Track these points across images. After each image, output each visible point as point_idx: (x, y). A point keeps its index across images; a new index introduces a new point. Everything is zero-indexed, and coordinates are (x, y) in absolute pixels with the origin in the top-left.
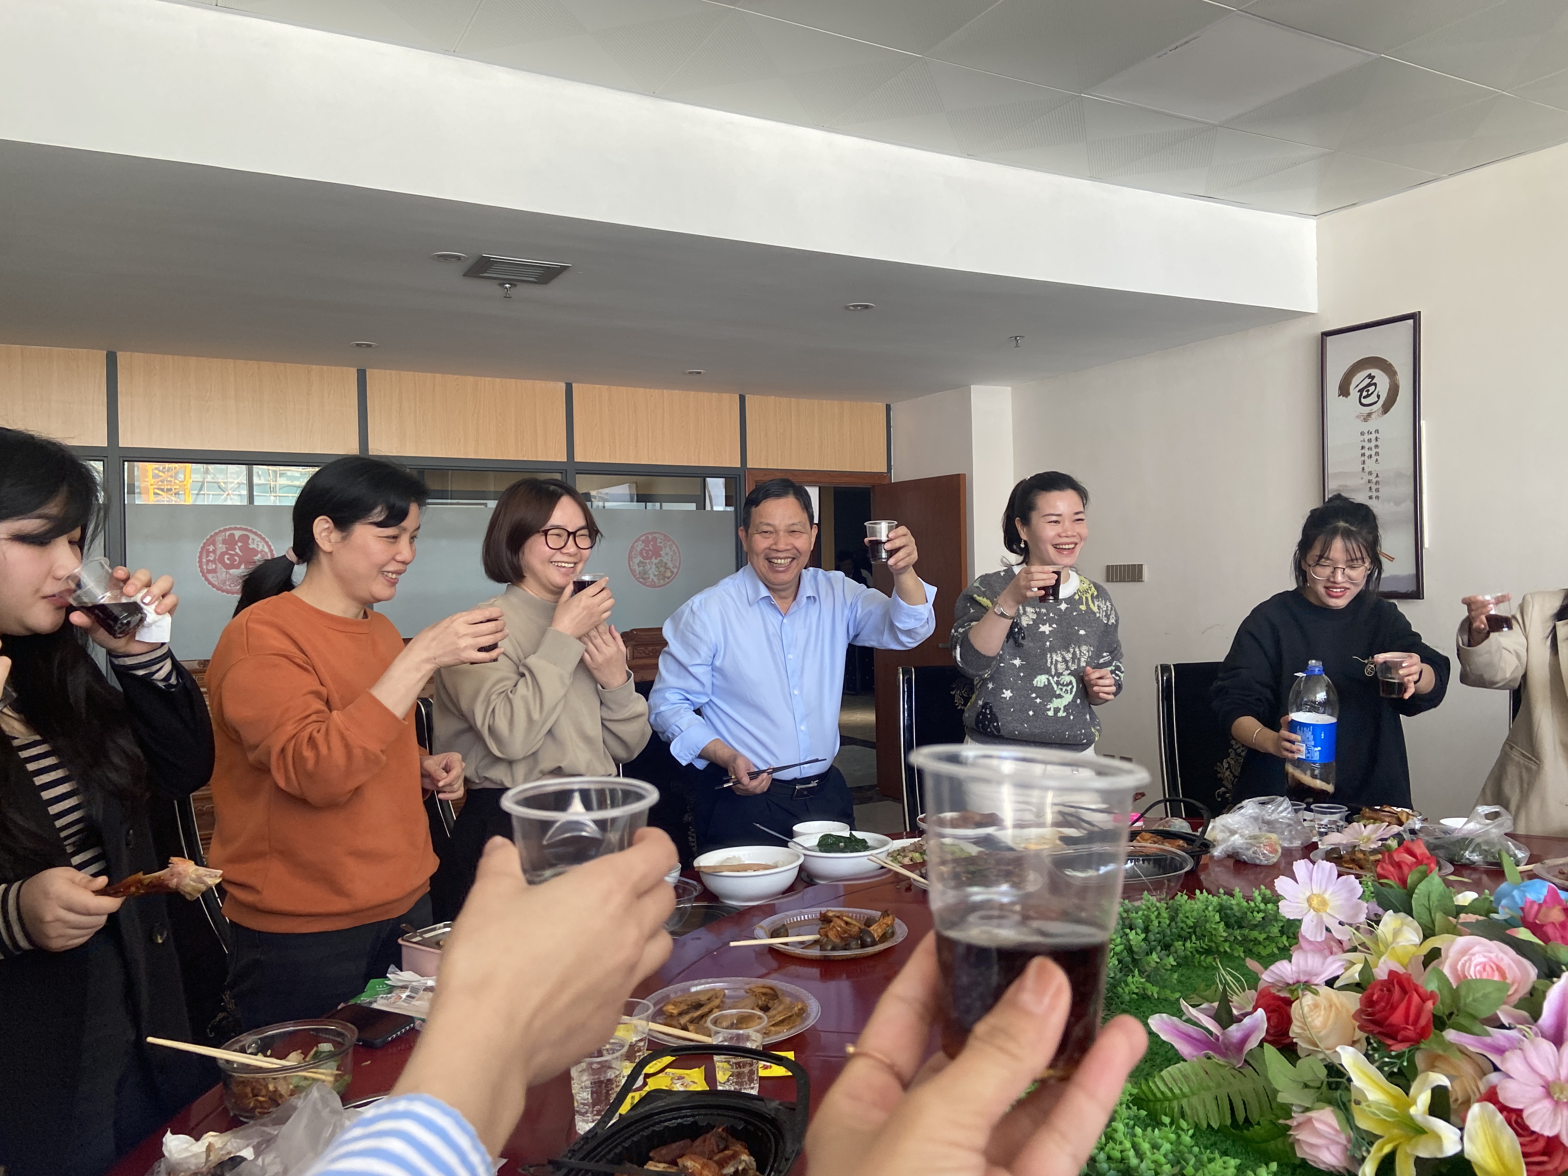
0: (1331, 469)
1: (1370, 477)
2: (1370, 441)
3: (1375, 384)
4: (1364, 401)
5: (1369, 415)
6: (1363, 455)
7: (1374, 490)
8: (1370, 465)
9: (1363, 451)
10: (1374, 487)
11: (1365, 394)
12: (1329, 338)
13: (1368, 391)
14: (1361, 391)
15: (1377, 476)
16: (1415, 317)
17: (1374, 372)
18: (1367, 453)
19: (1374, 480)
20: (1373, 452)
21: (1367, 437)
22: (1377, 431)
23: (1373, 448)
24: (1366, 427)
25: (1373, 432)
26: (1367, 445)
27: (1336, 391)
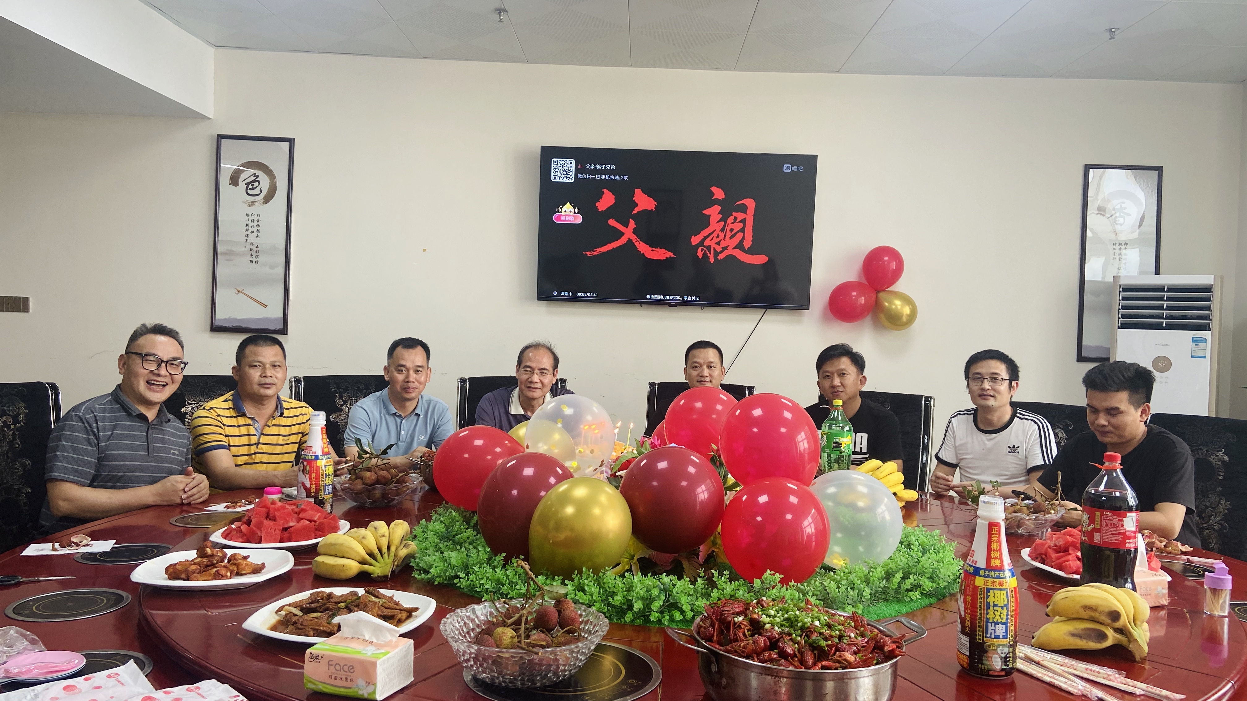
0: (221, 237)
1: (252, 247)
3: (259, 182)
4: (249, 192)
5: (253, 202)
8: (252, 238)
9: (247, 228)
10: (254, 254)
11: (250, 187)
12: (223, 140)
13: (253, 185)
14: (248, 184)
15: (257, 247)
16: (291, 141)
17: (258, 172)
18: (251, 229)
19: (255, 249)
20: (255, 229)
21: (250, 218)
22: (259, 215)
23: (255, 226)
24: (250, 211)
25: (256, 215)
26: (250, 224)
27: (228, 181)
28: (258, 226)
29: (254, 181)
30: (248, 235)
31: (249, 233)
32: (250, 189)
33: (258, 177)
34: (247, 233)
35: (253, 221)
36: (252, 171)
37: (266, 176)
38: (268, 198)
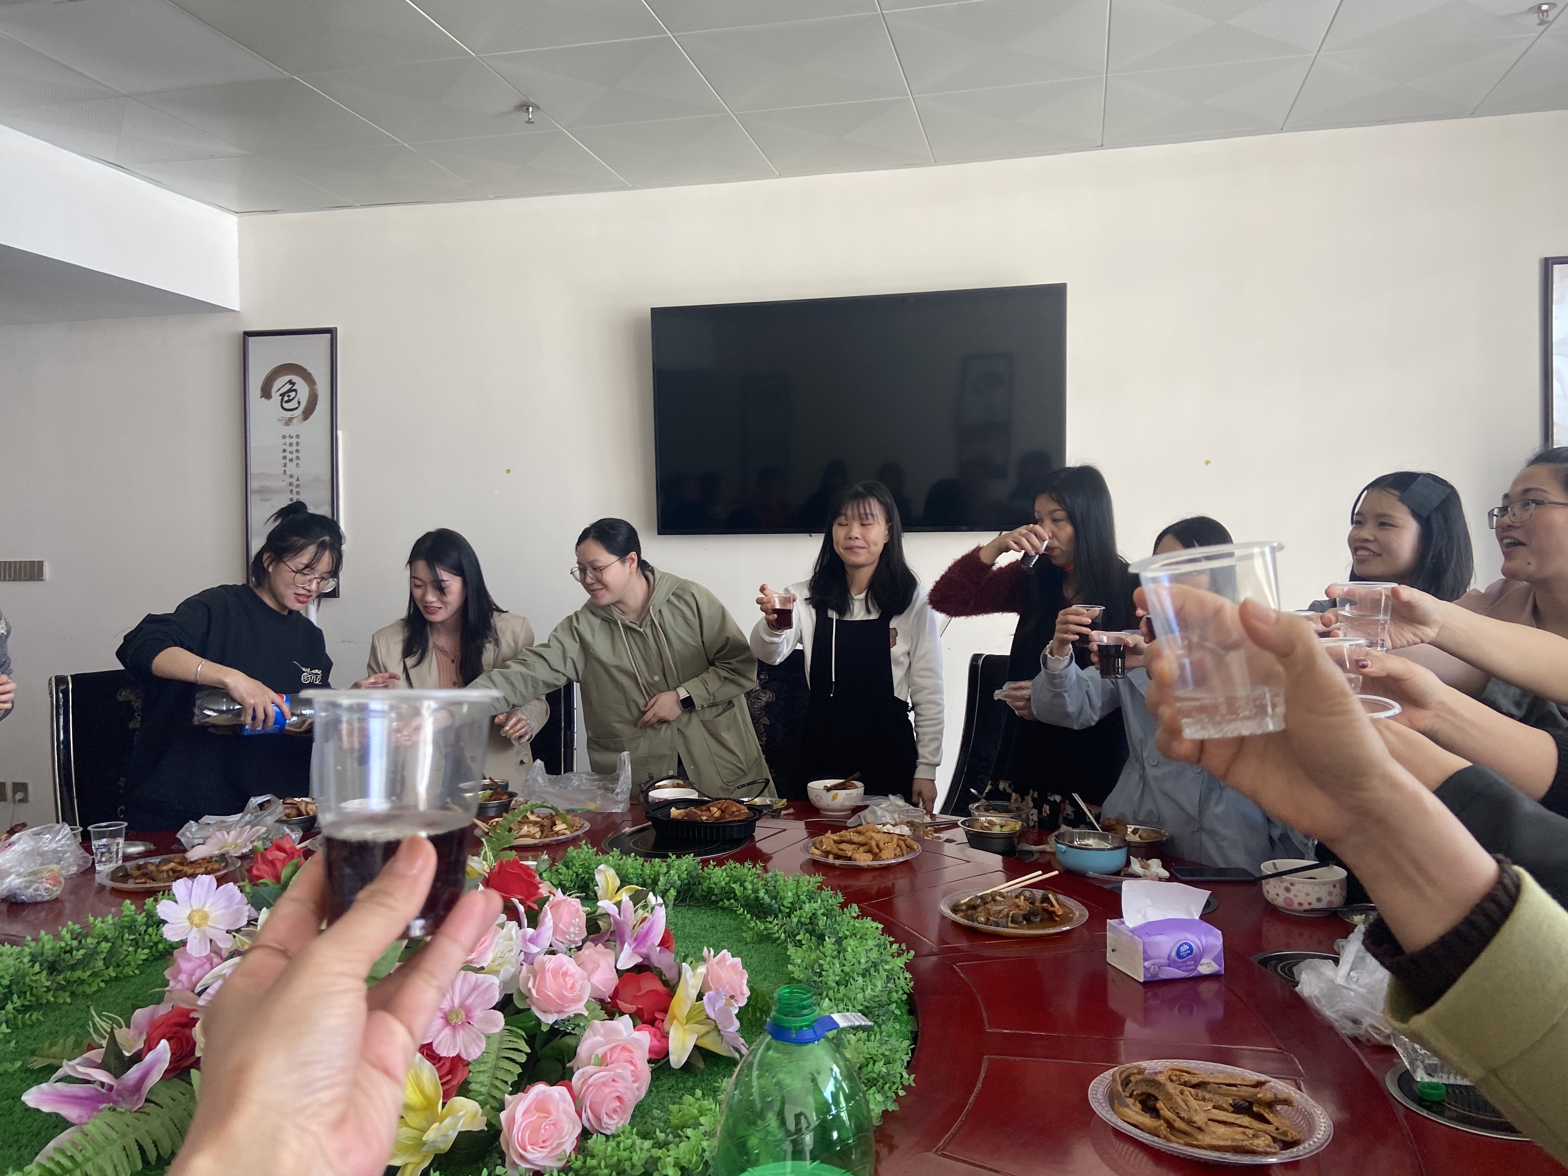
0: (253, 469)
1: (291, 480)
2: (291, 444)
3: (295, 390)
4: (286, 406)
5: (291, 419)
6: (285, 458)
7: (294, 492)
8: (291, 468)
9: (284, 454)
10: (295, 490)
11: (286, 398)
12: (251, 339)
13: (289, 396)
14: (282, 395)
15: (298, 480)
16: (332, 332)
17: (295, 379)
18: (289, 456)
19: (295, 483)
20: (294, 456)
21: (288, 441)
22: (298, 436)
23: (294, 452)
24: (288, 431)
25: (294, 437)
26: (289, 449)
27: (258, 392)
28: (297, 451)
30: (285, 464)
31: (287, 461)
34: (284, 461)
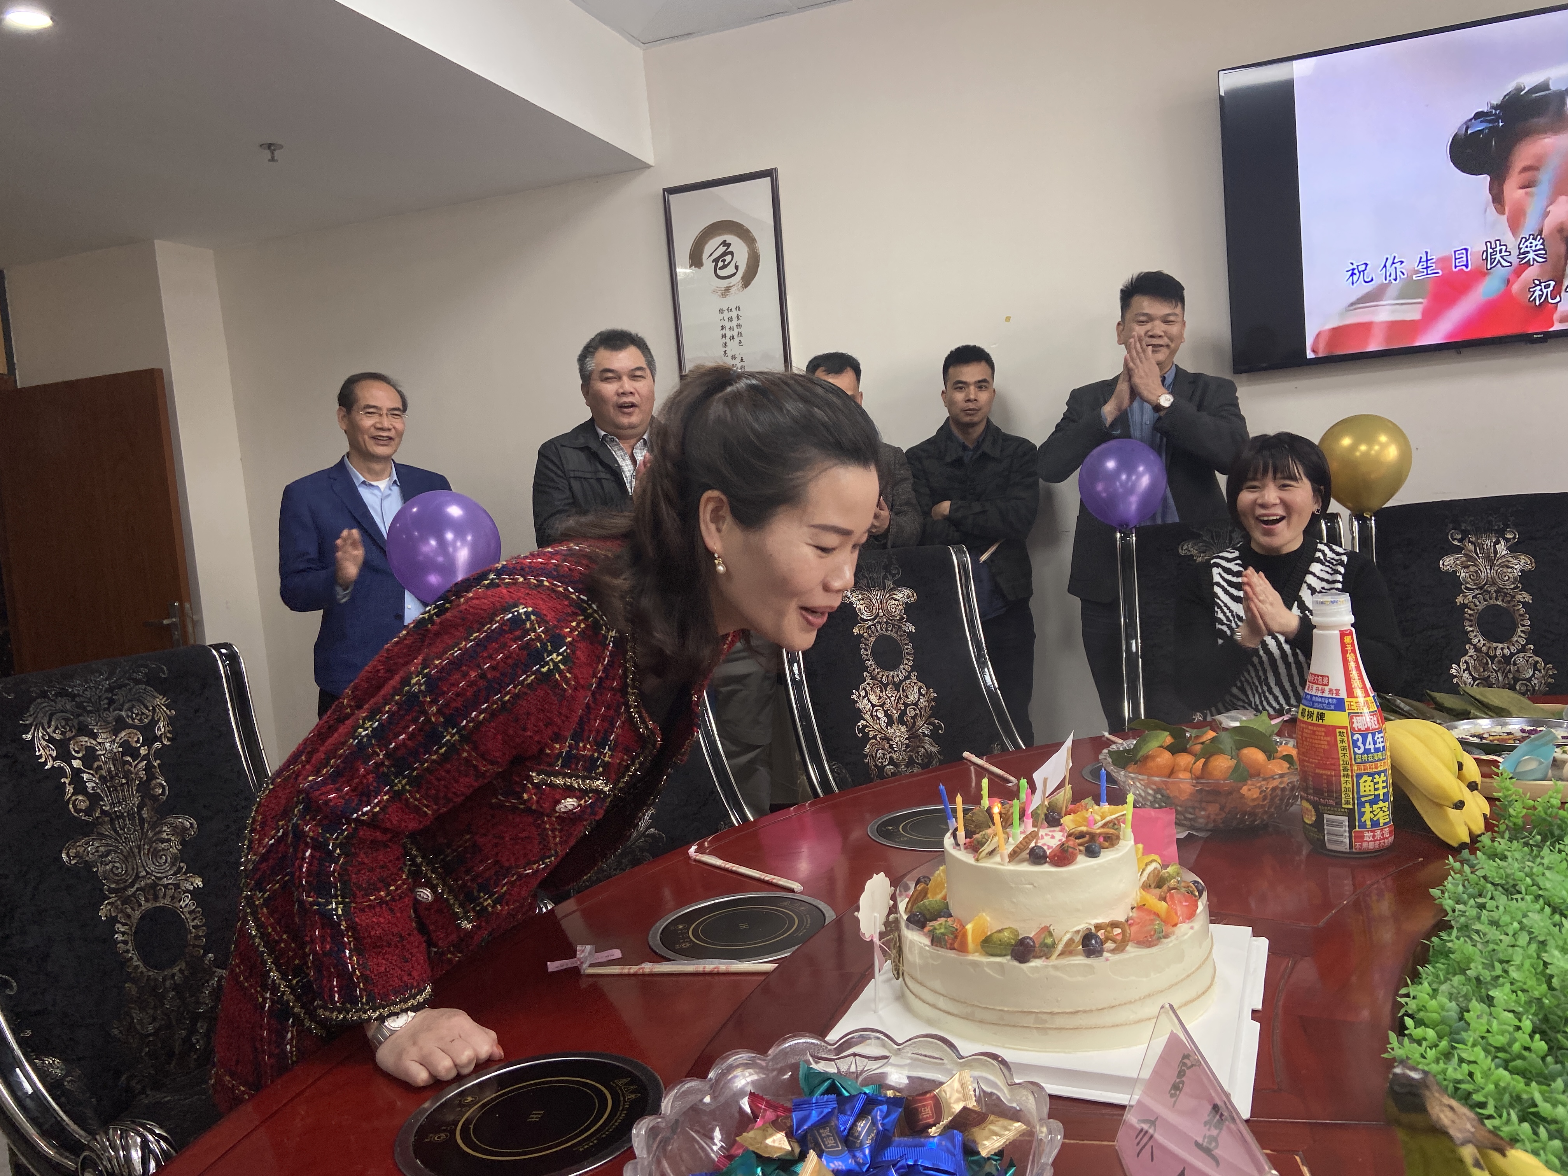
0: (688, 354)
3: (732, 253)
4: (720, 273)
5: (728, 289)
6: (724, 336)
8: (733, 347)
9: (723, 332)
11: (720, 264)
12: (672, 197)
13: (724, 261)
14: (716, 261)
15: (742, 360)
16: (770, 173)
17: (729, 238)
18: (729, 334)
20: (735, 333)
21: (726, 315)
22: (738, 308)
23: (735, 328)
24: (725, 303)
25: (734, 309)
26: (727, 324)
27: (687, 260)
28: (739, 326)
29: (725, 254)
30: (725, 344)
31: (728, 340)
32: (721, 269)
33: (729, 245)
34: (724, 340)
35: (730, 319)
36: (719, 240)
37: (741, 241)
38: (748, 278)
